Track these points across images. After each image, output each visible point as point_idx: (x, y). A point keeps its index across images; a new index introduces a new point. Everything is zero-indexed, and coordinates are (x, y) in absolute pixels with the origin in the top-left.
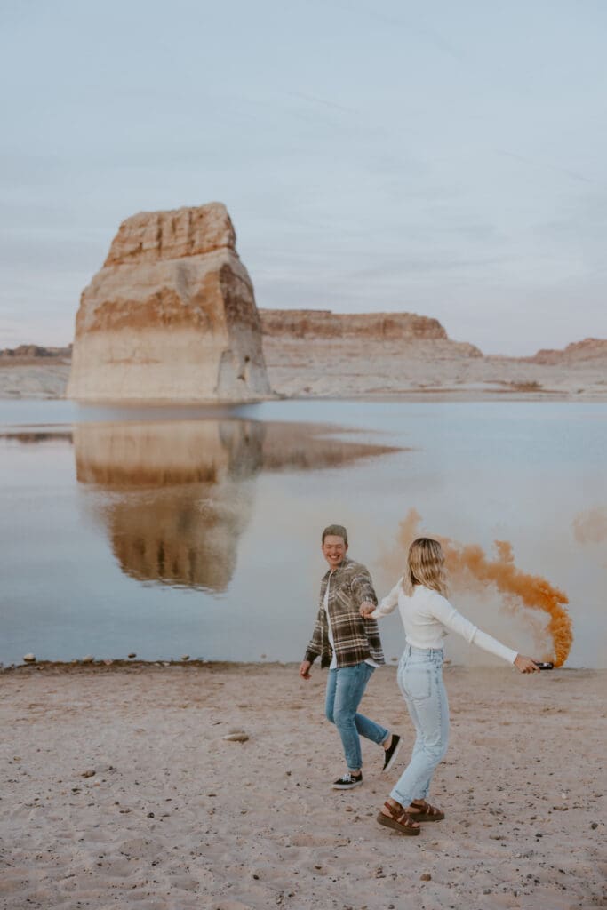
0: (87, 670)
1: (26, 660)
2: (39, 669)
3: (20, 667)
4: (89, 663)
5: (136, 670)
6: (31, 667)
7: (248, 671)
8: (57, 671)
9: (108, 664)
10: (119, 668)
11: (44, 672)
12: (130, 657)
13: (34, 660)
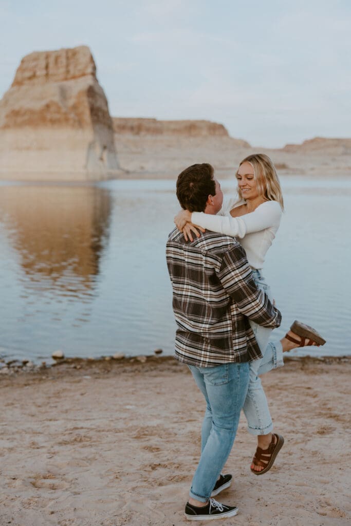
0: (128, 368)
1: (55, 358)
2: (75, 368)
3: (54, 365)
4: (122, 360)
5: (178, 368)
6: (65, 366)
7: (302, 369)
8: (98, 371)
9: (143, 361)
10: (159, 366)
11: (82, 371)
12: (159, 352)
13: (62, 358)
